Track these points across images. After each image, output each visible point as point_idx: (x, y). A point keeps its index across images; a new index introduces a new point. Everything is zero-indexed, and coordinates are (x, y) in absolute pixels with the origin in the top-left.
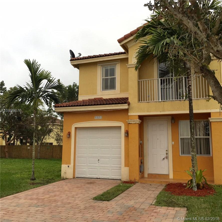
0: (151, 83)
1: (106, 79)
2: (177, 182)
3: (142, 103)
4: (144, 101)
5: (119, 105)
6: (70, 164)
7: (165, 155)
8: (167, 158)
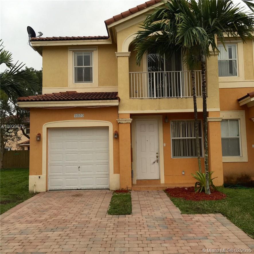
0: (138, 76)
1: (78, 68)
2: (175, 186)
3: (134, 100)
4: (136, 97)
5: (108, 101)
6: (42, 174)
7: (155, 159)
8: (157, 162)
